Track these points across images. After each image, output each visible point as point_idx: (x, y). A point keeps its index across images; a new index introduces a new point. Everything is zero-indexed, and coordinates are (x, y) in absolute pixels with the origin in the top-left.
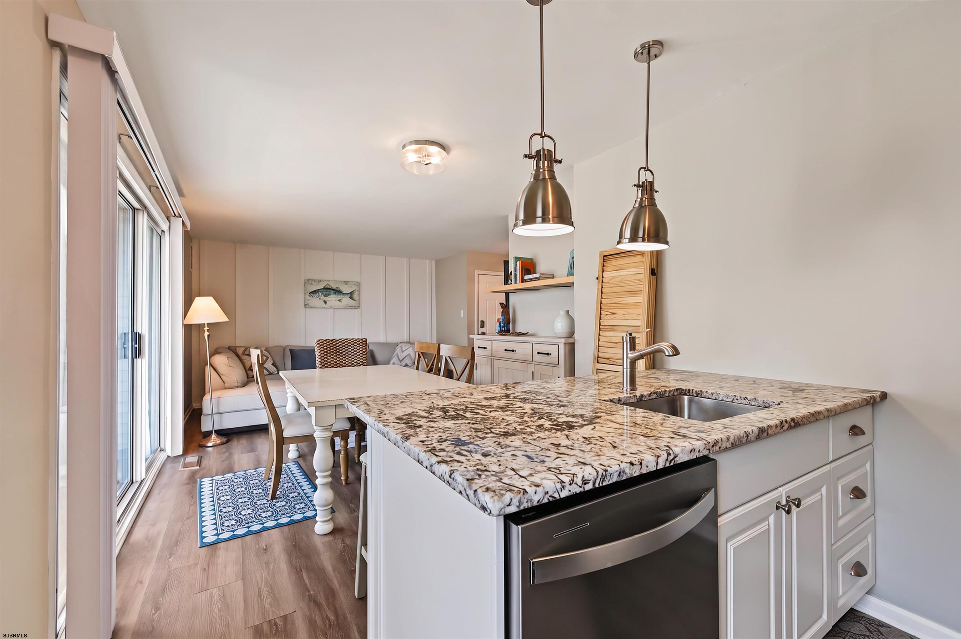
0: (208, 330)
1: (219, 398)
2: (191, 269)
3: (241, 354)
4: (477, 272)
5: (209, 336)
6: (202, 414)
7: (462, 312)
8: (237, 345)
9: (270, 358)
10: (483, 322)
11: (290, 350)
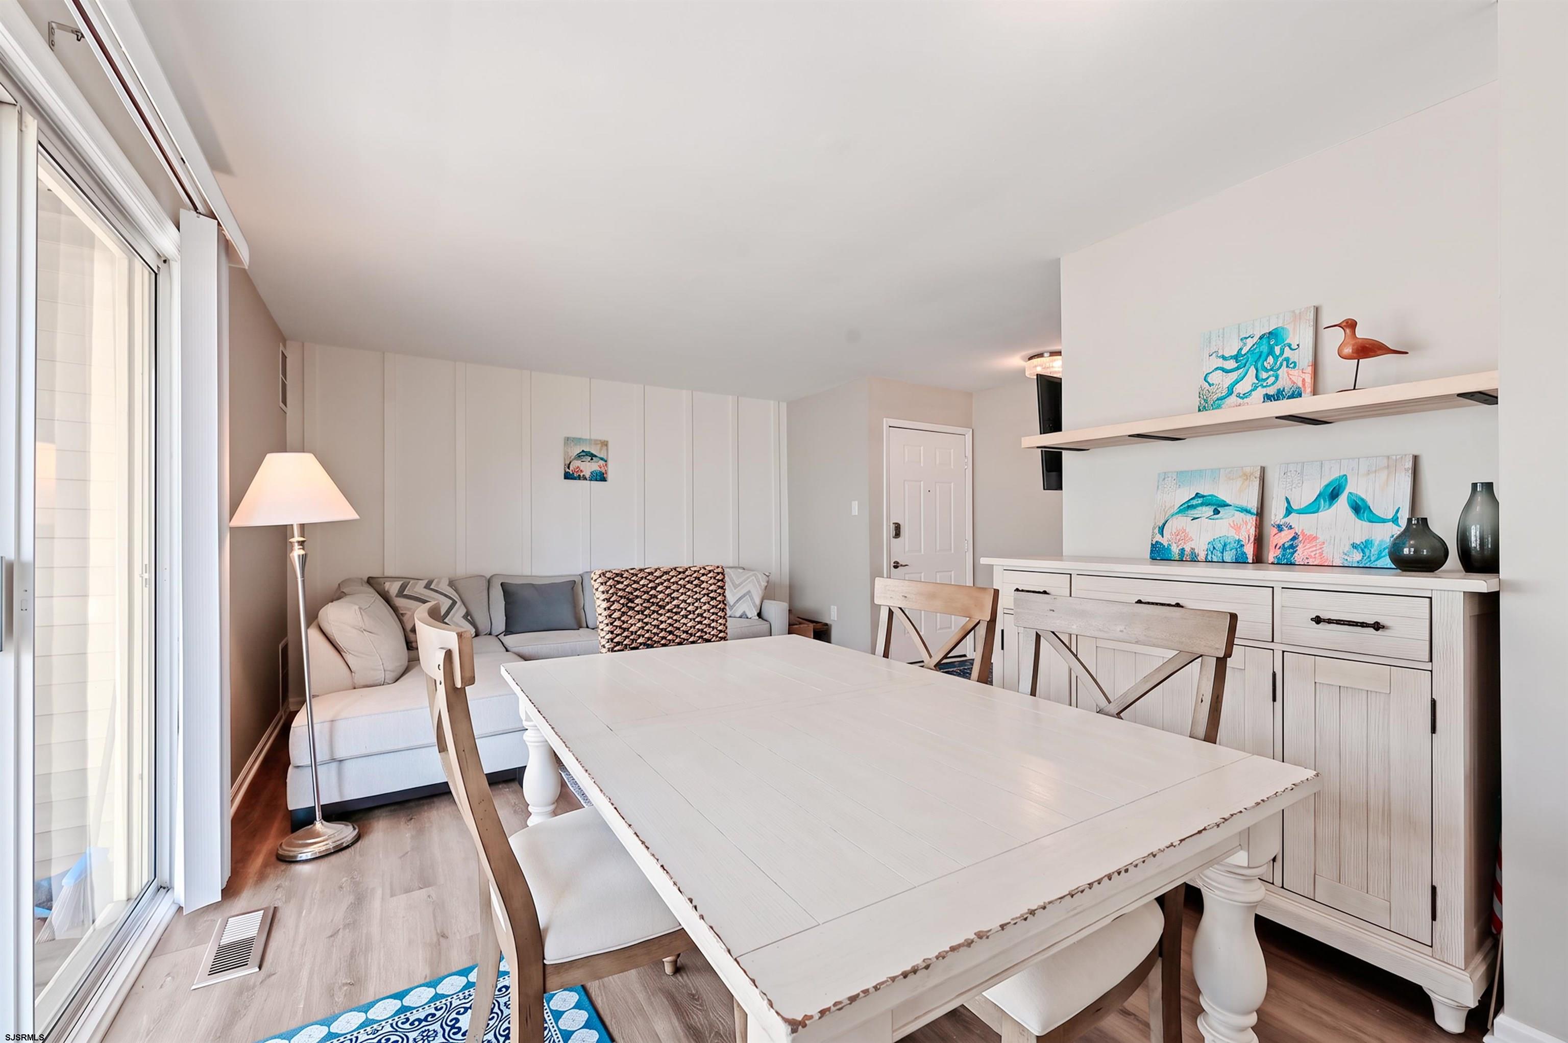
0: (301, 543)
1: (332, 721)
2: (281, 405)
3: (395, 595)
4: (886, 422)
5: (304, 559)
6: (288, 763)
7: (855, 505)
8: (386, 574)
9: (459, 603)
10: (898, 528)
11: (502, 584)
